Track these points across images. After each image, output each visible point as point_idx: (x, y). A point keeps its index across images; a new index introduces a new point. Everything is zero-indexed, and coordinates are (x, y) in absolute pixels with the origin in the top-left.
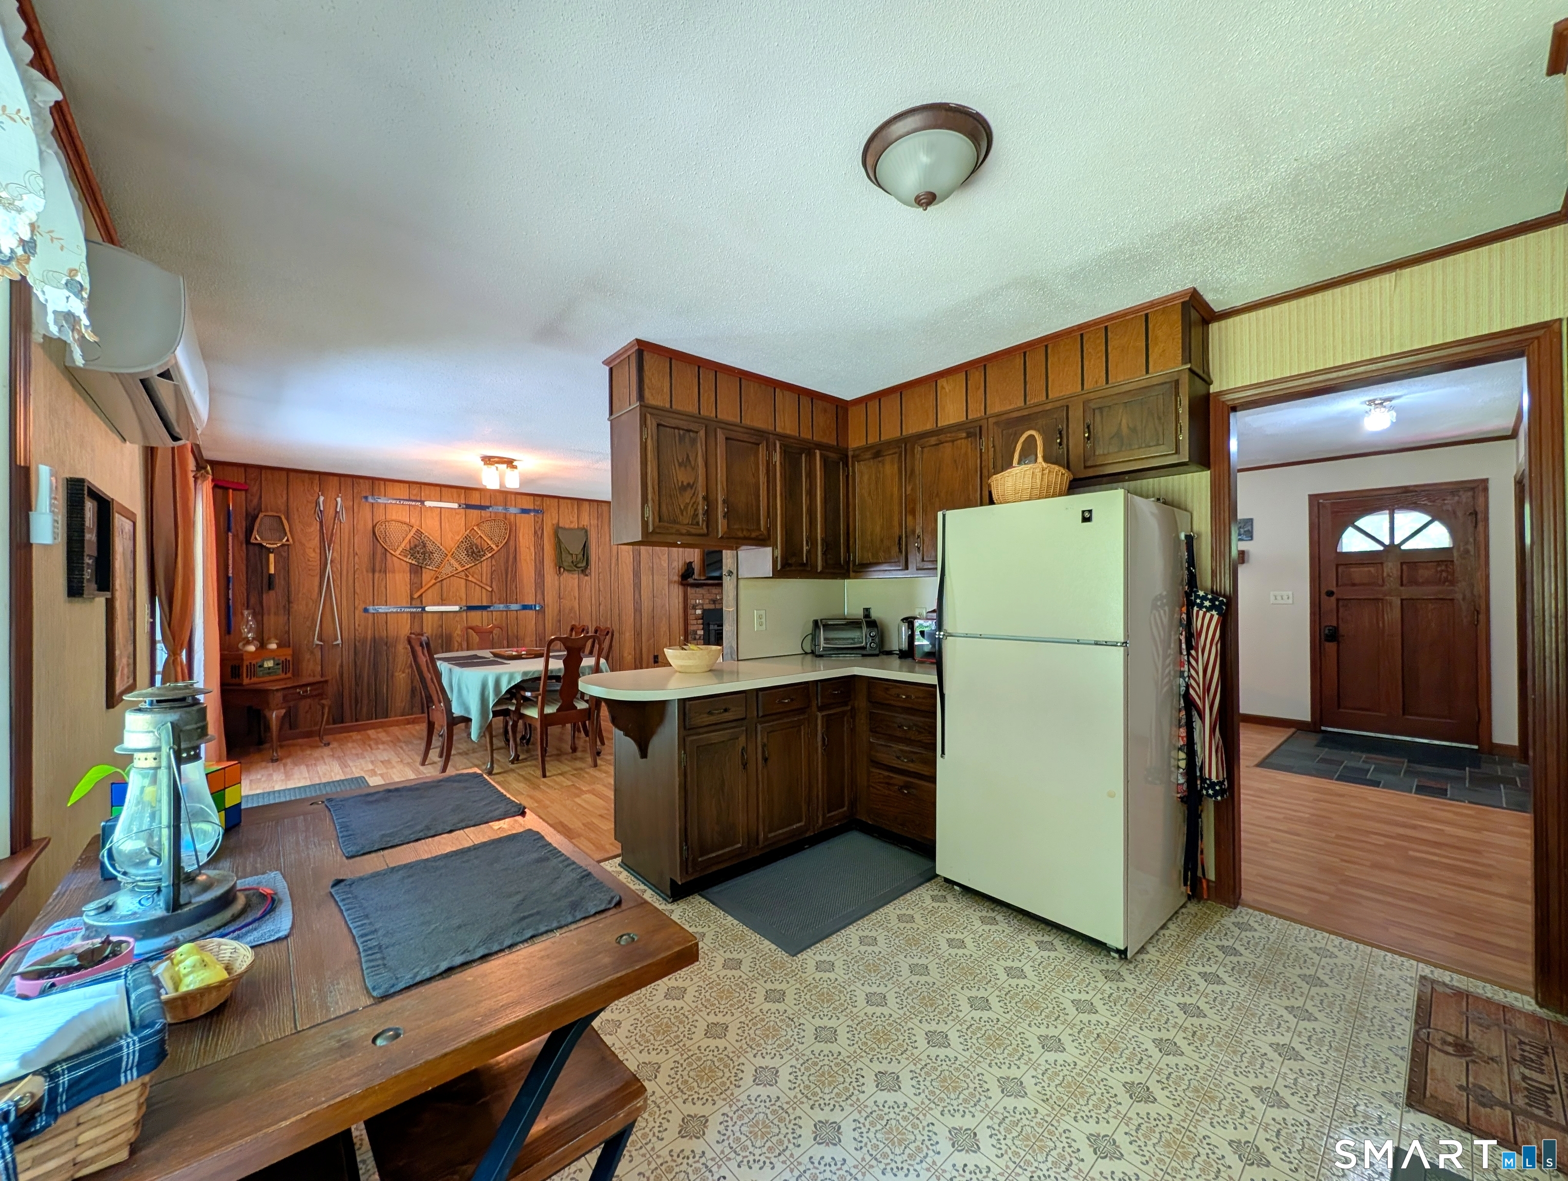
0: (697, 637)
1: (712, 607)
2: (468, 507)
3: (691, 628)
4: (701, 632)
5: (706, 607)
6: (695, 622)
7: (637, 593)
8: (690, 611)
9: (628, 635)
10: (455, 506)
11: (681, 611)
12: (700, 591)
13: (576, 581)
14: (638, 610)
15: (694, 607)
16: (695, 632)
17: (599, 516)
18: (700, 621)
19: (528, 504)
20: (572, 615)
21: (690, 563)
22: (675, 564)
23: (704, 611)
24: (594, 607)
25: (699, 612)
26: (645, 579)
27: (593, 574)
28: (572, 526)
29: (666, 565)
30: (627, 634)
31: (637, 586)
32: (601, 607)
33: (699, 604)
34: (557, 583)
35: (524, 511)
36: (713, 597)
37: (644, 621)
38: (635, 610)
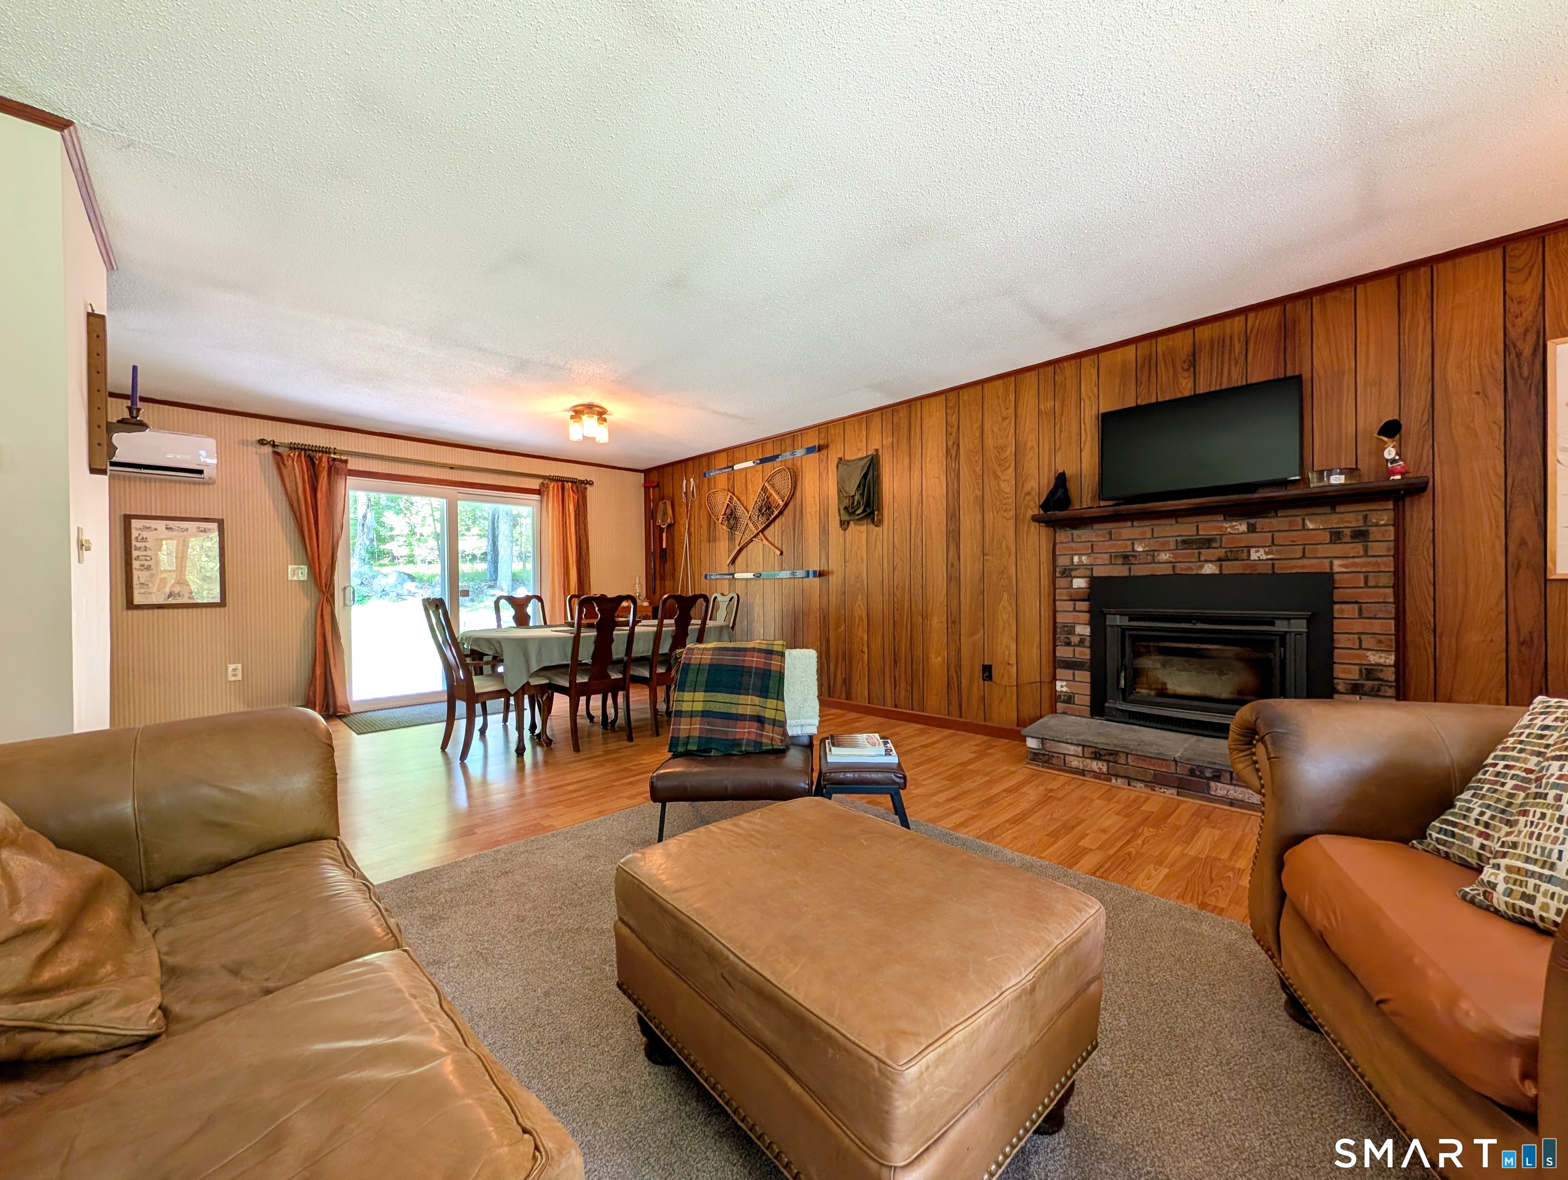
0: (1075, 640)
1: (1120, 571)
2: (763, 461)
3: (1060, 619)
4: (1084, 630)
5: (1099, 572)
6: (1069, 605)
7: (952, 547)
8: (1061, 582)
9: (937, 623)
10: (750, 464)
11: (1045, 581)
12: (1085, 535)
13: (864, 535)
14: (953, 578)
15: (1068, 573)
16: (1070, 630)
17: (895, 428)
18: (1084, 606)
19: (813, 440)
20: (858, 585)
21: (1063, 475)
22: (1032, 484)
23: (1095, 582)
24: (885, 576)
25: (1080, 583)
26: (968, 522)
27: (885, 523)
28: (859, 456)
29: (1008, 488)
30: (935, 620)
31: (953, 535)
32: (896, 572)
33: (1081, 565)
34: (841, 540)
35: (810, 450)
36: (1121, 546)
37: (966, 598)
38: (949, 579)
